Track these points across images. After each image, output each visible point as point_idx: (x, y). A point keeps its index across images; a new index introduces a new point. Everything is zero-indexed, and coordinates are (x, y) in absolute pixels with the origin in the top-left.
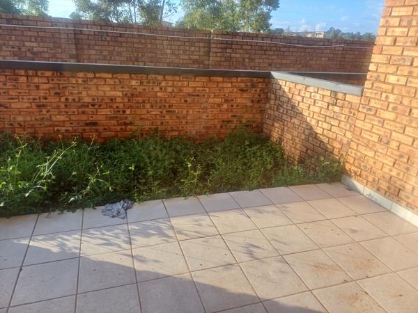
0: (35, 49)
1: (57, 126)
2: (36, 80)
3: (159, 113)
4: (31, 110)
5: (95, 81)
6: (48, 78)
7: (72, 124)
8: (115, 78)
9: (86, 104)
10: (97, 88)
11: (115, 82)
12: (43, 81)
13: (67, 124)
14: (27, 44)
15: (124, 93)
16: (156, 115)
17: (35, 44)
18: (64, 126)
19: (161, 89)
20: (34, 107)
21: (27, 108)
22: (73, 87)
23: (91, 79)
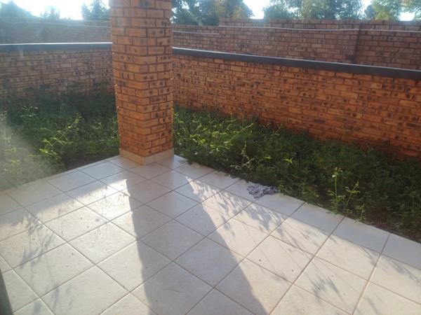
0: (318, 51)
1: (291, 117)
2: (286, 75)
3: (396, 125)
4: (276, 100)
5: (334, 80)
6: (295, 73)
7: (302, 117)
8: (354, 79)
9: (320, 101)
10: (334, 87)
11: (353, 83)
12: (291, 76)
13: (299, 117)
14: (314, 46)
15: (360, 95)
16: (391, 126)
17: (319, 46)
18: (295, 118)
19: (408, 96)
20: (279, 97)
21: (274, 97)
22: (313, 84)
23: (331, 78)
